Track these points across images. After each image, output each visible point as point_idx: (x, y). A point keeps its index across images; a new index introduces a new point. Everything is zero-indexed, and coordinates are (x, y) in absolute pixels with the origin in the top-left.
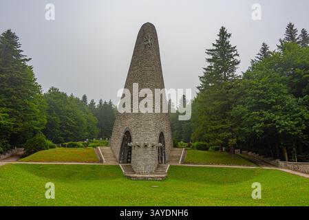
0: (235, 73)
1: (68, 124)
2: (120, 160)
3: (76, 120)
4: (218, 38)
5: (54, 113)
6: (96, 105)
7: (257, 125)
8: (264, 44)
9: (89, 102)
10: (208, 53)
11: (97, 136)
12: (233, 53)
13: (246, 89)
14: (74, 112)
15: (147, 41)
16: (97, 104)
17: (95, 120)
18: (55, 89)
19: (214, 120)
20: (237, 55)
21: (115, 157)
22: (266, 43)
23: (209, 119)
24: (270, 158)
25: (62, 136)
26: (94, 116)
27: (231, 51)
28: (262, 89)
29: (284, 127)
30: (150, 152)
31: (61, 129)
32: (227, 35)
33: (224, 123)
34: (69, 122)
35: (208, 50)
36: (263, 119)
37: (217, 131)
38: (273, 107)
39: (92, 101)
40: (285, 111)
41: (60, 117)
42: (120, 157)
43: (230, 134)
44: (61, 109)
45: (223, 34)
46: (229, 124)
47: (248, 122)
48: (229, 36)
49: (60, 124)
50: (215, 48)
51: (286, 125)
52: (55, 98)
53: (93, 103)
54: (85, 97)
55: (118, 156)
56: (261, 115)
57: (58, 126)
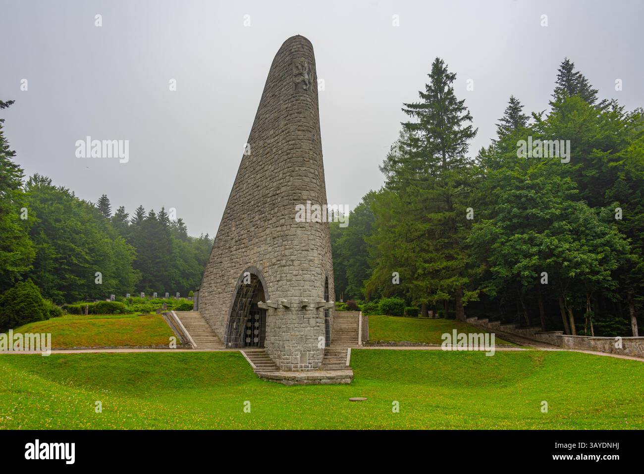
0: (466, 156)
1: (75, 261)
2: (229, 340)
3: (91, 250)
4: (429, 81)
5: (43, 235)
6: (129, 218)
7: (525, 262)
8: (512, 100)
9: (113, 212)
10: (407, 112)
11: (132, 289)
12: (461, 115)
13: (495, 187)
14: (87, 233)
15: (301, 74)
16: (131, 216)
17: (130, 253)
18: (43, 181)
19: (428, 252)
20: (468, 117)
21: (214, 333)
22: (516, 97)
23: (418, 249)
24: (537, 329)
25: (60, 288)
26: (128, 242)
27: (455, 110)
28: (531, 187)
29: (578, 265)
30: (313, 321)
31: (56, 271)
32: (447, 76)
33: (450, 258)
34: (78, 255)
35: (409, 106)
36: (535, 249)
37: (435, 274)
38: (556, 224)
39: (121, 210)
40: (577, 234)
41: (55, 244)
42: (230, 333)
43: (465, 280)
44: (58, 225)
45: (439, 73)
46: (462, 260)
47: (504, 256)
48: (452, 78)
49: (56, 260)
50: (423, 101)
51: (583, 262)
52: (44, 201)
53: (121, 215)
54: (104, 202)
55: (222, 331)
56: (531, 241)
57: (52, 265)
